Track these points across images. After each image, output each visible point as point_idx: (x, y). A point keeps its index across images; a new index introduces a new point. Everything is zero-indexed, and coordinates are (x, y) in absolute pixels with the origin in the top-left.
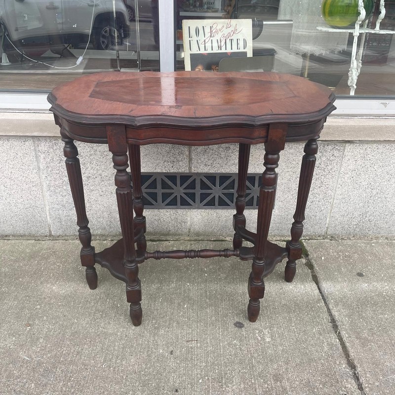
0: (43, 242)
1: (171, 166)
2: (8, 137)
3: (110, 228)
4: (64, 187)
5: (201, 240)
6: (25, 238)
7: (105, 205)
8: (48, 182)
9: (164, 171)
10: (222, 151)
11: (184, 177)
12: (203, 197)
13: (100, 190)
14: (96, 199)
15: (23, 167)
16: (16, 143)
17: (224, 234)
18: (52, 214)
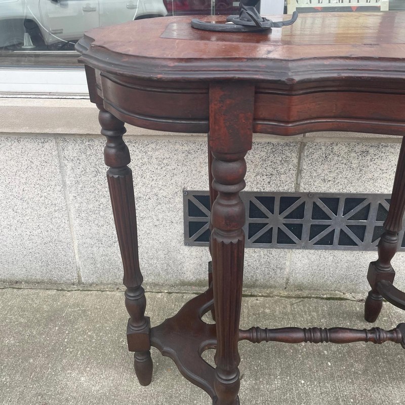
0: (69, 294)
1: (267, 182)
2: (20, 136)
3: (168, 273)
4: (102, 213)
5: (307, 297)
6: (43, 286)
7: (162, 241)
8: (77, 205)
9: (255, 190)
10: (354, 157)
11: (287, 200)
12: (315, 230)
13: (154, 217)
14: (148, 232)
15: (41, 183)
16: (30, 146)
17: (342, 288)
18: (83, 252)
